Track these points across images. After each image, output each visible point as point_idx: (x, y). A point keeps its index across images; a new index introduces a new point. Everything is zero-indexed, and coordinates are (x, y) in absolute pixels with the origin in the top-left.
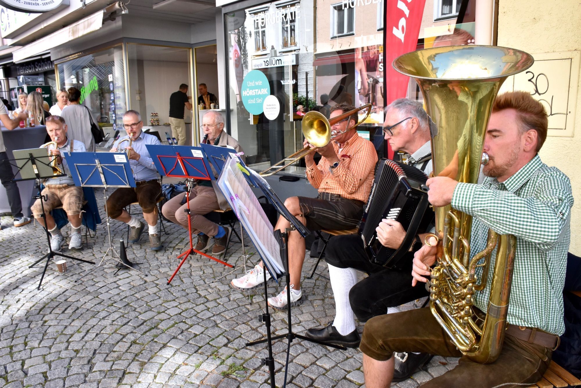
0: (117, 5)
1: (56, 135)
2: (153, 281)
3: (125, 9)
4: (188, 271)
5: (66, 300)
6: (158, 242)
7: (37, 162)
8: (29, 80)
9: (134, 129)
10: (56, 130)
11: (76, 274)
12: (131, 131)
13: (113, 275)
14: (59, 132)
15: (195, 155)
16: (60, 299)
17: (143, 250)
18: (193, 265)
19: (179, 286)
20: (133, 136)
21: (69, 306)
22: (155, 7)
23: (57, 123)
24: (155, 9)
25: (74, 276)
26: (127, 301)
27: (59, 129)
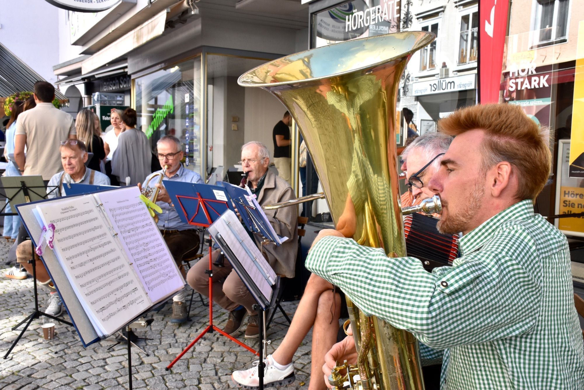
0: (185, 4)
1: (70, 164)
2: (151, 364)
3: (194, 8)
4: (203, 356)
5: (29, 376)
6: (182, 312)
7: (31, 193)
8: (106, 98)
9: (170, 162)
10: (70, 158)
11: (64, 343)
12: (166, 162)
13: (106, 350)
14: (73, 161)
15: (218, 198)
16: (23, 373)
17: (164, 322)
18: (215, 349)
19: (180, 374)
20: (168, 168)
21: (28, 384)
22: (238, 6)
23: (73, 149)
24: (238, 9)
25: (59, 346)
26: (103, 385)
27: (74, 157)
